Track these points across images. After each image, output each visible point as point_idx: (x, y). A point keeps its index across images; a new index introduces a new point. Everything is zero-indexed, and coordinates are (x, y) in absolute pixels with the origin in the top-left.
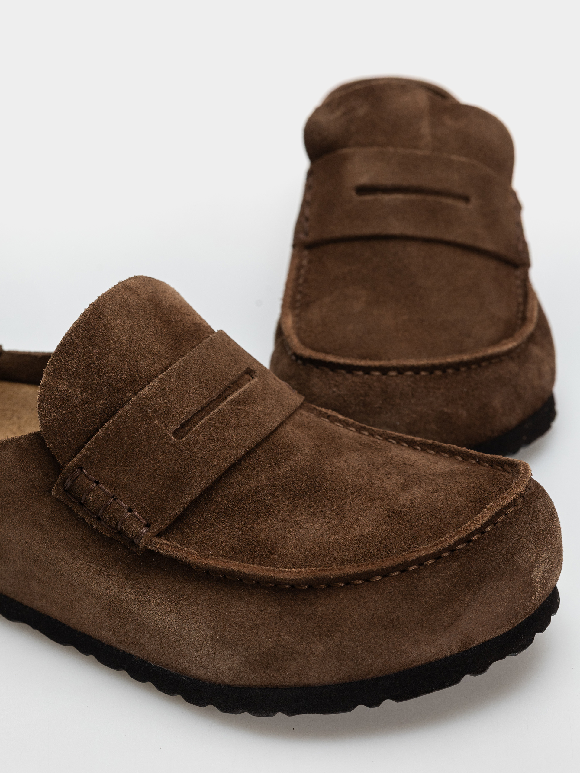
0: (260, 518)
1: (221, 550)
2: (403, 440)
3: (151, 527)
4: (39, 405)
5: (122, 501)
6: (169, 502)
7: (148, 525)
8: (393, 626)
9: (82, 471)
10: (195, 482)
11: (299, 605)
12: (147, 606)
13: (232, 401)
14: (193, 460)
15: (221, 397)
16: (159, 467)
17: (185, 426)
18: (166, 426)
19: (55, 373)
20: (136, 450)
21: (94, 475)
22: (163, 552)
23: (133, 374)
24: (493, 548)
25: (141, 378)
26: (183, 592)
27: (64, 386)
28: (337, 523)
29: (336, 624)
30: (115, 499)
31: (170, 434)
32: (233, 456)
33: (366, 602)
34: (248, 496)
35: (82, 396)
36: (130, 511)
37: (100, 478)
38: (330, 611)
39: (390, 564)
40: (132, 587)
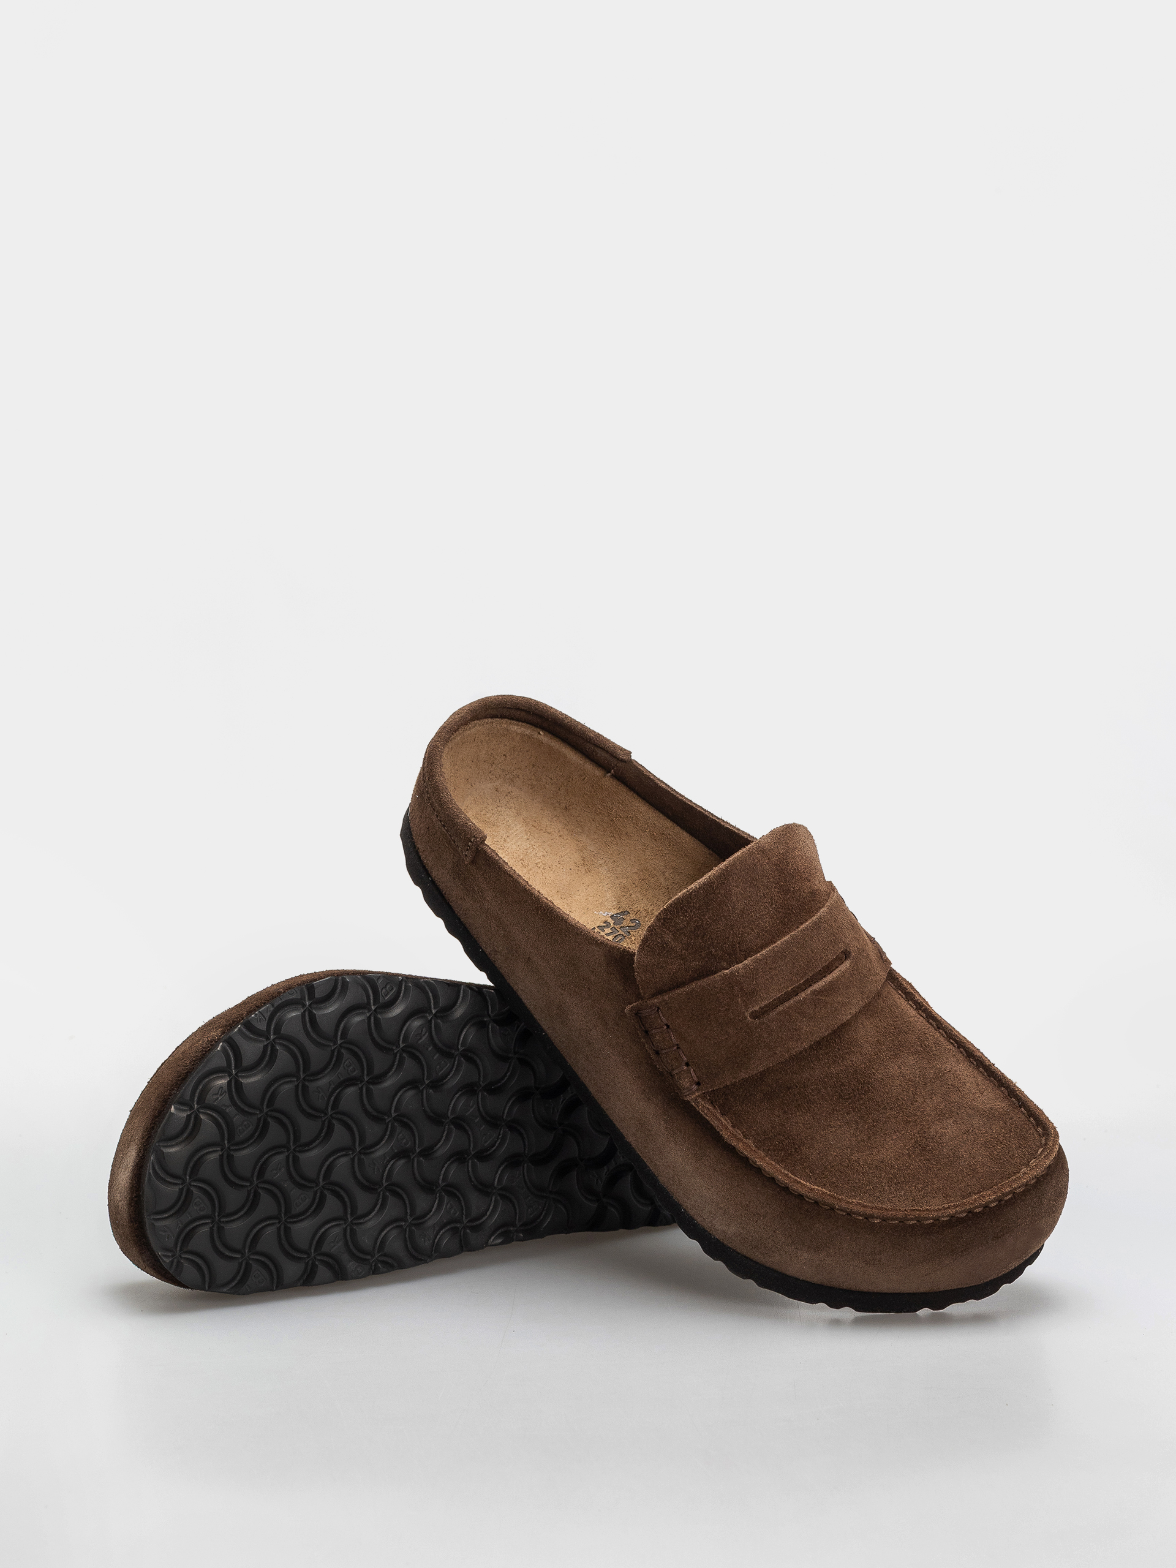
0: (799, 1111)
1: (753, 1130)
2: (964, 1047)
3: (701, 1086)
4: (640, 945)
5: (683, 1052)
6: (724, 1072)
7: (698, 1084)
8: (873, 1264)
9: (658, 1010)
10: (754, 1063)
11: (801, 1213)
12: (672, 1145)
13: (815, 991)
14: (759, 1044)
15: (808, 983)
16: (727, 1039)
17: (764, 1011)
18: (747, 1007)
19: (664, 921)
20: (712, 1017)
21: (667, 1020)
22: (703, 1113)
23: (734, 945)
24: (989, 1224)
25: (740, 950)
26: (707, 1153)
27: (668, 938)
28: (865, 1139)
29: (825, 1244)
30: (678, 1048)
31: (747, 1014)
32: (797, 1047)
33: (859, 1238)
34: (797, 1087)
35: (681, 952)
36: (687, 1064)
37: (671, 1024)
38: (825, 1232)
39: (892, 1214)
40: (666, 1121)
